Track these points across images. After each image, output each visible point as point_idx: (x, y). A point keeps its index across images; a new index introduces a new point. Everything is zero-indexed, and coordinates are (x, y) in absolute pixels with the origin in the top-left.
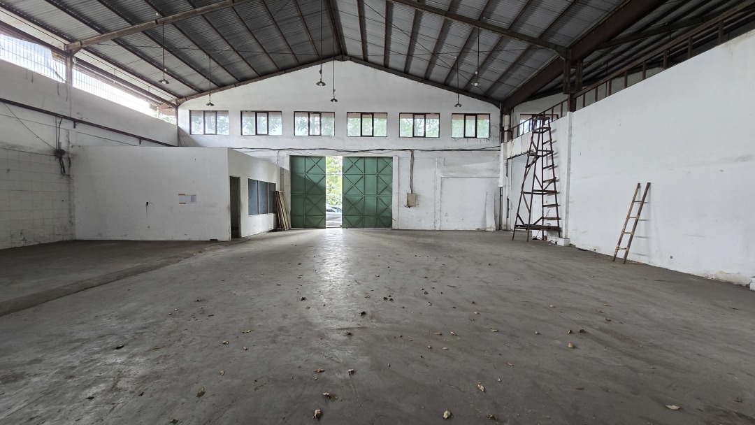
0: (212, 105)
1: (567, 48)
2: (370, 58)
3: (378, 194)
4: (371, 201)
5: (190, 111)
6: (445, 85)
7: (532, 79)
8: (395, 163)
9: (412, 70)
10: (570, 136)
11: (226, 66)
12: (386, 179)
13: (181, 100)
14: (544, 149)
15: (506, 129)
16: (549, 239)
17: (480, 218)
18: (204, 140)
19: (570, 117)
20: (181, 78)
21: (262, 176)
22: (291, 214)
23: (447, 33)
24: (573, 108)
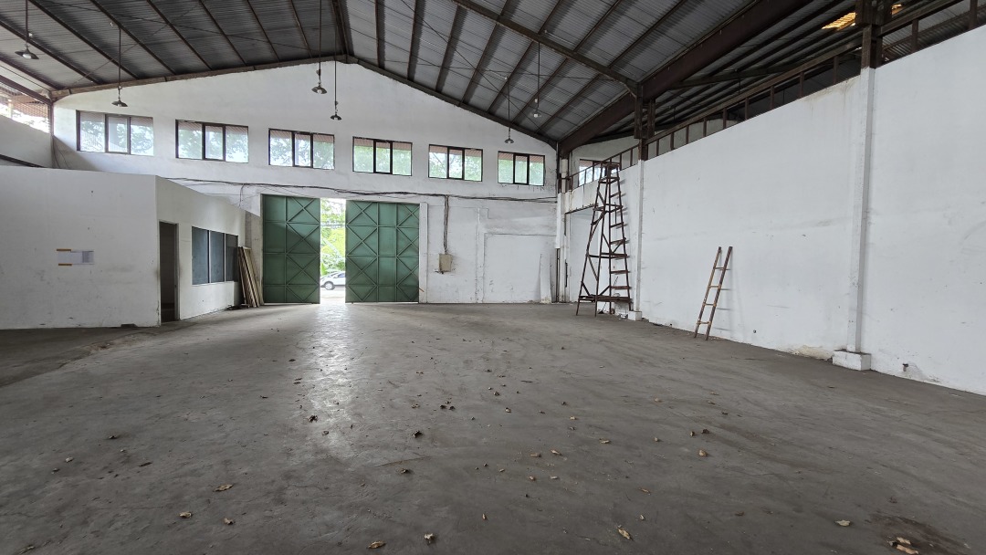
0: (124, 105)
1: (638, 84)
2: (388, 65)
3: (399, 254)
4: (388, 264)
5: (78, 113)
6: (490, 113)
7: (597, 116)
8: (422, 213)
9: (447, 88)
10: (642, 189)
11: (149, 46)
12: (409, 233)
13: (60, 92)
14: (612, 203)
15: (564, 176)
16: (617, 313)
17: (533, 287)
18: (107, 161)
19: (642, 166)
20: (61, 55)
21: (215, 223)
22: (263, 283)
23: (496, 45)
24: (645, 157)
